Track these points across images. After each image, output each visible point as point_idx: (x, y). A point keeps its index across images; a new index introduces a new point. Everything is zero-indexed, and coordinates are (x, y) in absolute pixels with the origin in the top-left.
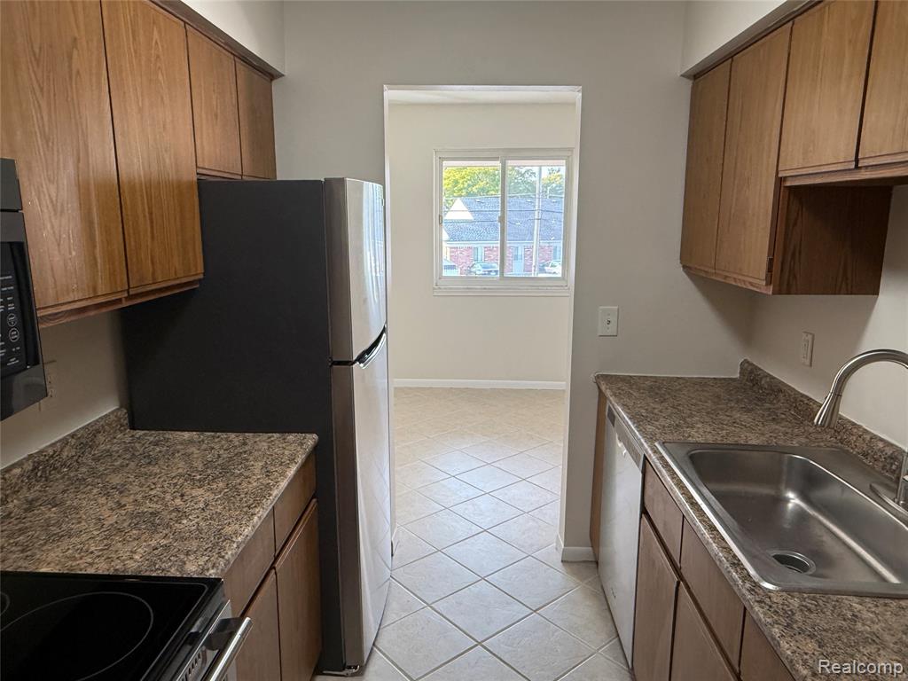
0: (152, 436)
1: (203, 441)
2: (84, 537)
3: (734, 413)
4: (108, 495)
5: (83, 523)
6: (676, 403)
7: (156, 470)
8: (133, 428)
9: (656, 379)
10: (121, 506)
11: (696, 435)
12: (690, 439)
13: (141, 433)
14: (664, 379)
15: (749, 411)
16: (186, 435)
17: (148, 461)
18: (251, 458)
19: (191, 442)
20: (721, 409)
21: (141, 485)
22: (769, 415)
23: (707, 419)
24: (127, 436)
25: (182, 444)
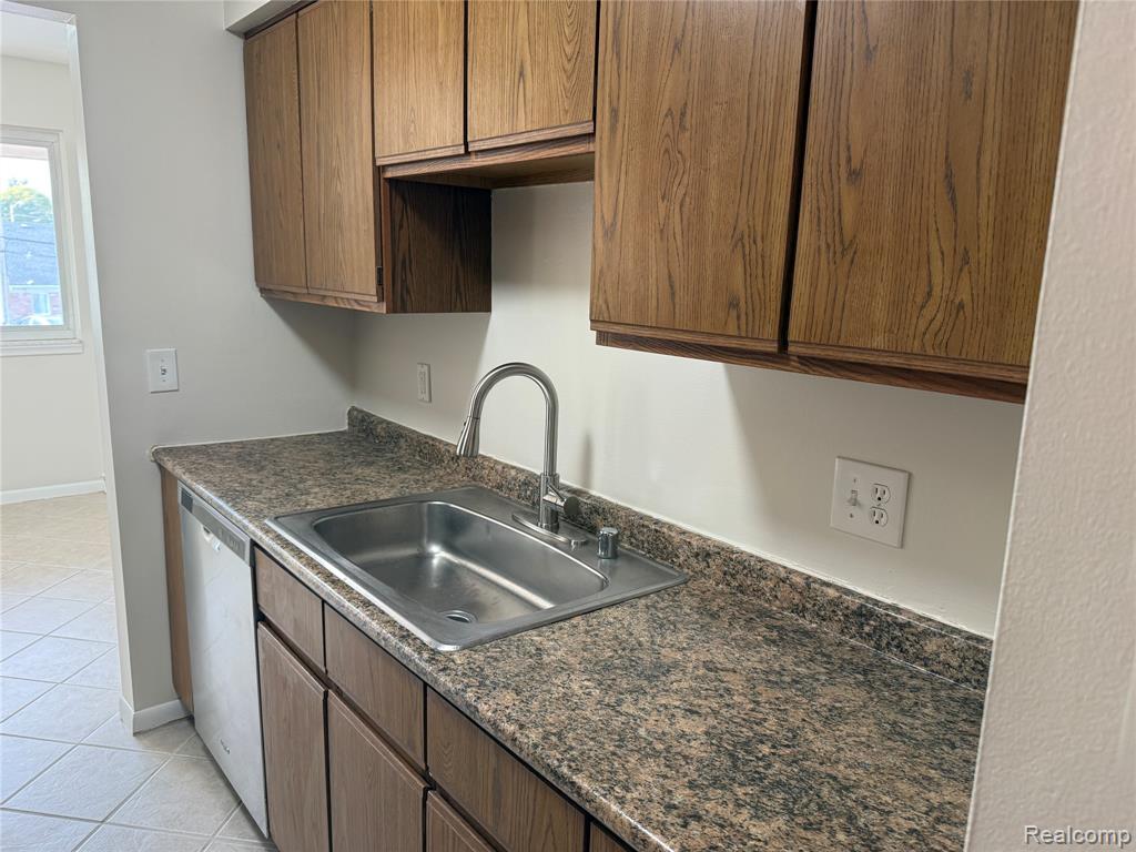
3: (354, 469)
6: (278, 469)
9: (243, 445)
11: (315, 502)
12: (309, 507)
14: (253, 443)
15: (370, 464)
20: (338, 467)
22: (394, 465)
23: (323, 481)
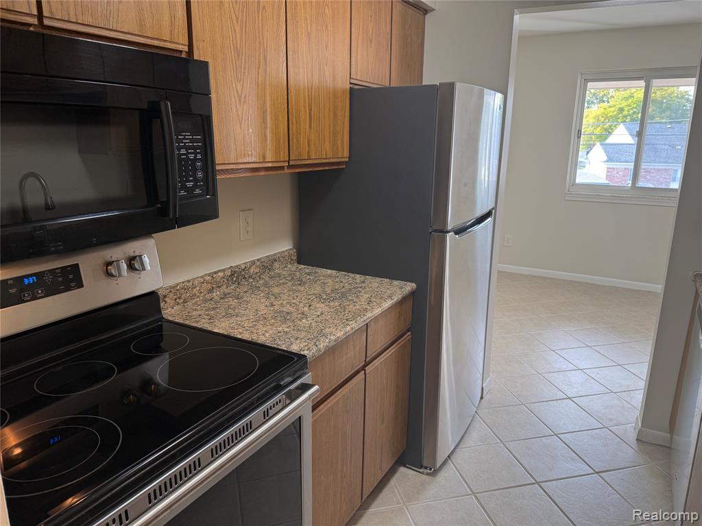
0: (308, 269)
1: (338, 277)
2: (245, 318)
4: (268, 298)
5: (248, 311)
7: (302, 289)
8: (299, 263)
10: (272, 305)
13: (303, 266)
16: (329, 272)
17: (299, 283)
18: (363, 291)
19: (330, 276)
21: (289, 296)
24: (293, 267)
25: (324, 276)
